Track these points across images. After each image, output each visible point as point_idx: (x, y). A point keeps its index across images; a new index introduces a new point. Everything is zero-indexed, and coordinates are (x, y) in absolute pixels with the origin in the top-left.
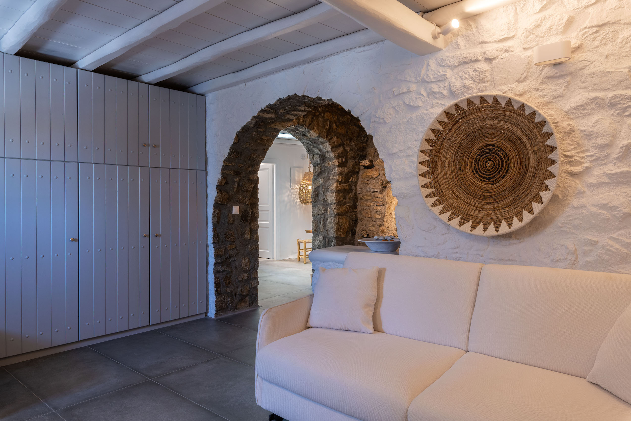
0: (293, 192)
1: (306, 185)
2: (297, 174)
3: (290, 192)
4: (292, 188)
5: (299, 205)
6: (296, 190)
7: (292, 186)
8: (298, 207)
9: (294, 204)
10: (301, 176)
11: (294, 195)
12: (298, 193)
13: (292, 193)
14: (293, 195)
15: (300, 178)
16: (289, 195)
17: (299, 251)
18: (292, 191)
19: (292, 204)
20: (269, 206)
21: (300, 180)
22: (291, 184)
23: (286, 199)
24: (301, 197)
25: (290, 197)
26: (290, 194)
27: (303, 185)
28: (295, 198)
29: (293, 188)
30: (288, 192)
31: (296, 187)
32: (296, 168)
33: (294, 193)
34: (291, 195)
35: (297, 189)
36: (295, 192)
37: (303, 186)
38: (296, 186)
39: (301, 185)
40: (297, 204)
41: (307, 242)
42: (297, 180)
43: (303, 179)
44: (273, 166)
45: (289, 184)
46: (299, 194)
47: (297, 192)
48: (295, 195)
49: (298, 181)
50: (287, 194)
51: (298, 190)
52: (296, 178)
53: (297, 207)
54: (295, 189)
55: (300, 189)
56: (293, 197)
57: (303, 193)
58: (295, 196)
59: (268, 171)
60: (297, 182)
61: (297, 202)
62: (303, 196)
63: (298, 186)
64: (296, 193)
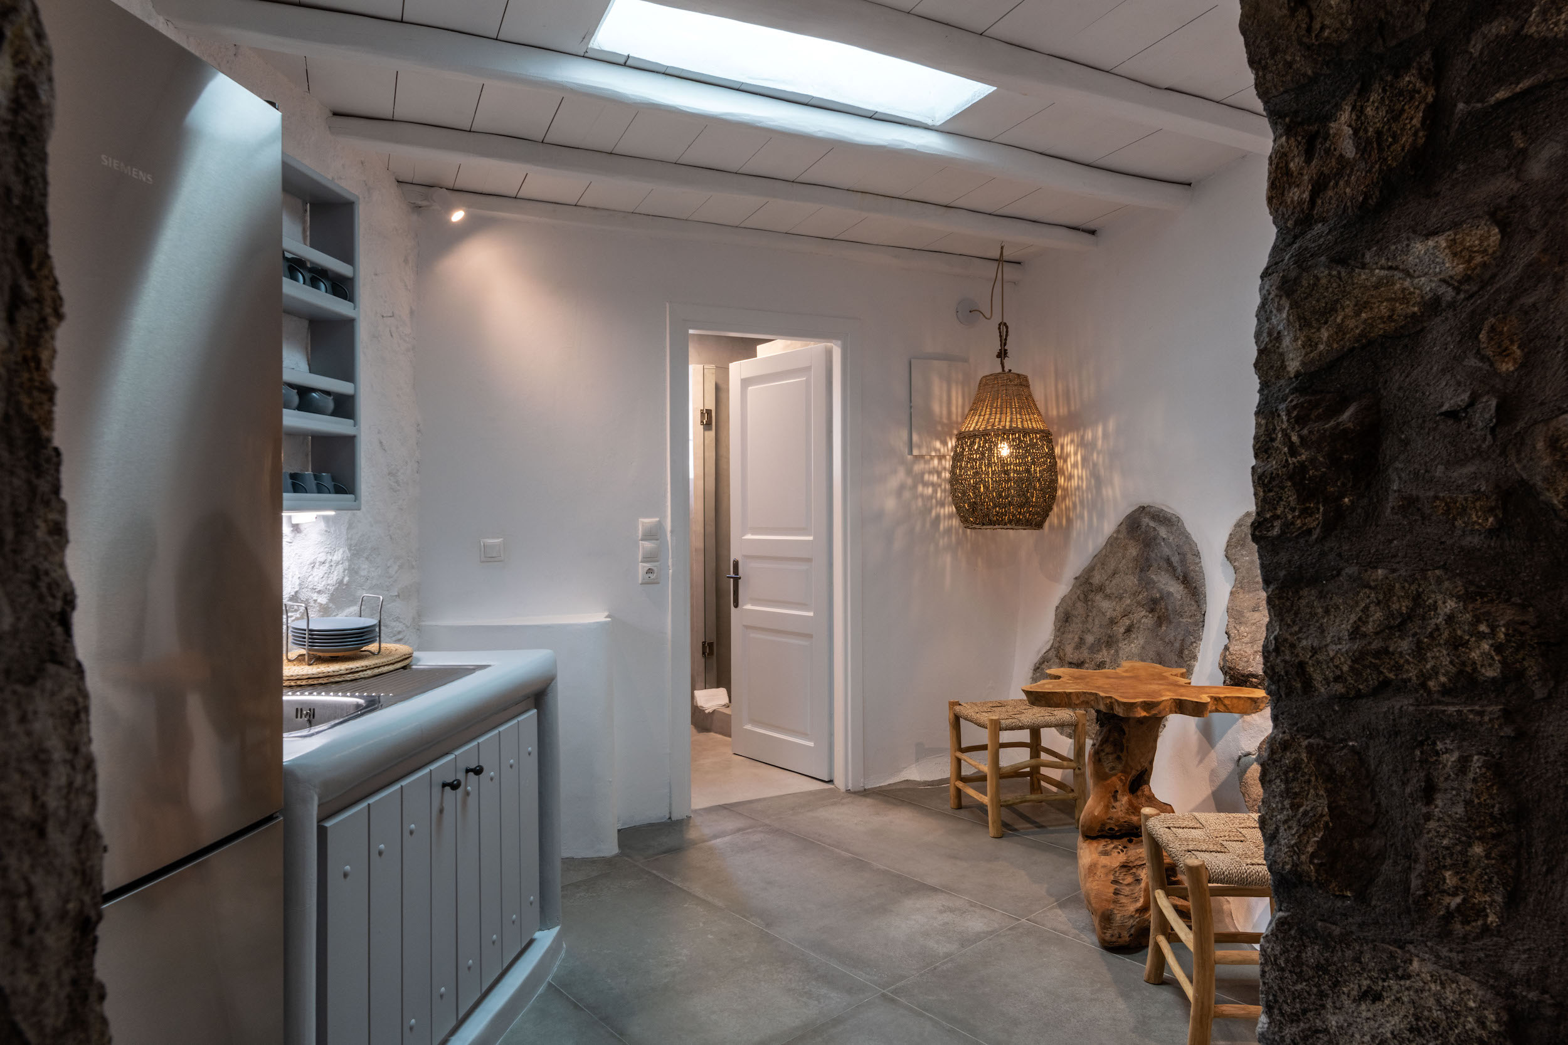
0: (923, 474)
1: (988, 437)
2: (938, 388)
3: (909, 472)
4: (916, 452)
5: (949, 530)
6: (936, 462)
7: (919, 447)
8: (943, 542)
9: (928, 525)
10: (958, 401)
11: (926, 484)
12: (947, 475)
13: (919, 479)
14: (920, 488)
15: (954, 409)
16: (902, 487)
17: (959, 761)
18: (919, 467)
19: (918, 528)
20: (811, 538)
21: (954, 417)
22: (915, 438)
23: (891, 504)
24: (964, 493)
25: (907, 494)
26: (909, 481)
27: (973, 435)
28: (931, 497)
29: (924, 452)
30: (901, 475)
31: (936, 450)
32: (936, 363)
33: (926, 477)
34: (915, 487)
35: (941, 457)
36: (930, 472)
37: (973, 443)
38: (938, 445)
39: (961, 437)
40: (941, 527)
41: (1004, 723)
42: (941, 418)
43: (974, 409)
44: (829, 354)
45: (905, 435)
46: (954, 480)
47: (939, 474)
48: (933, 485)
49: (945, 421)
50: (894, 482)
51: (948, 464)
52: (936, 408)
53: (941, 542)
54: (932, 458)
55: (957, 458)
56: (922, 495)
57: (976, 473)
58: (930, 490)
59: (808, 382)
60: (939, 428)
61: (938, 517)
62: (975, 488)
63: (945, 443)
64: (935, 478)
